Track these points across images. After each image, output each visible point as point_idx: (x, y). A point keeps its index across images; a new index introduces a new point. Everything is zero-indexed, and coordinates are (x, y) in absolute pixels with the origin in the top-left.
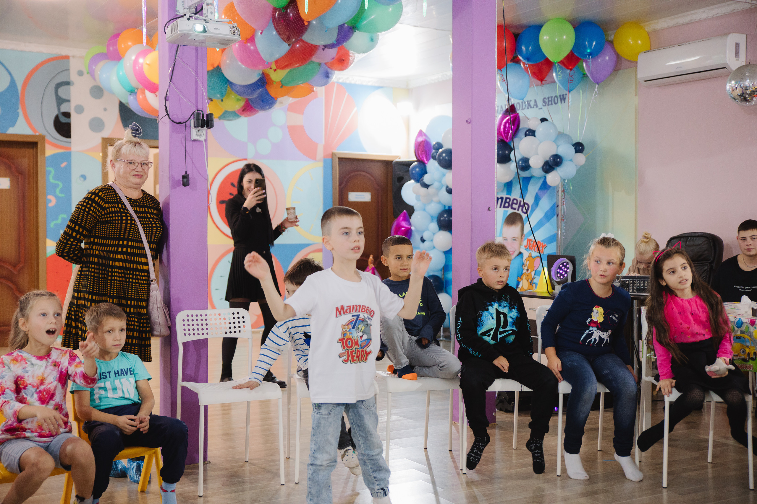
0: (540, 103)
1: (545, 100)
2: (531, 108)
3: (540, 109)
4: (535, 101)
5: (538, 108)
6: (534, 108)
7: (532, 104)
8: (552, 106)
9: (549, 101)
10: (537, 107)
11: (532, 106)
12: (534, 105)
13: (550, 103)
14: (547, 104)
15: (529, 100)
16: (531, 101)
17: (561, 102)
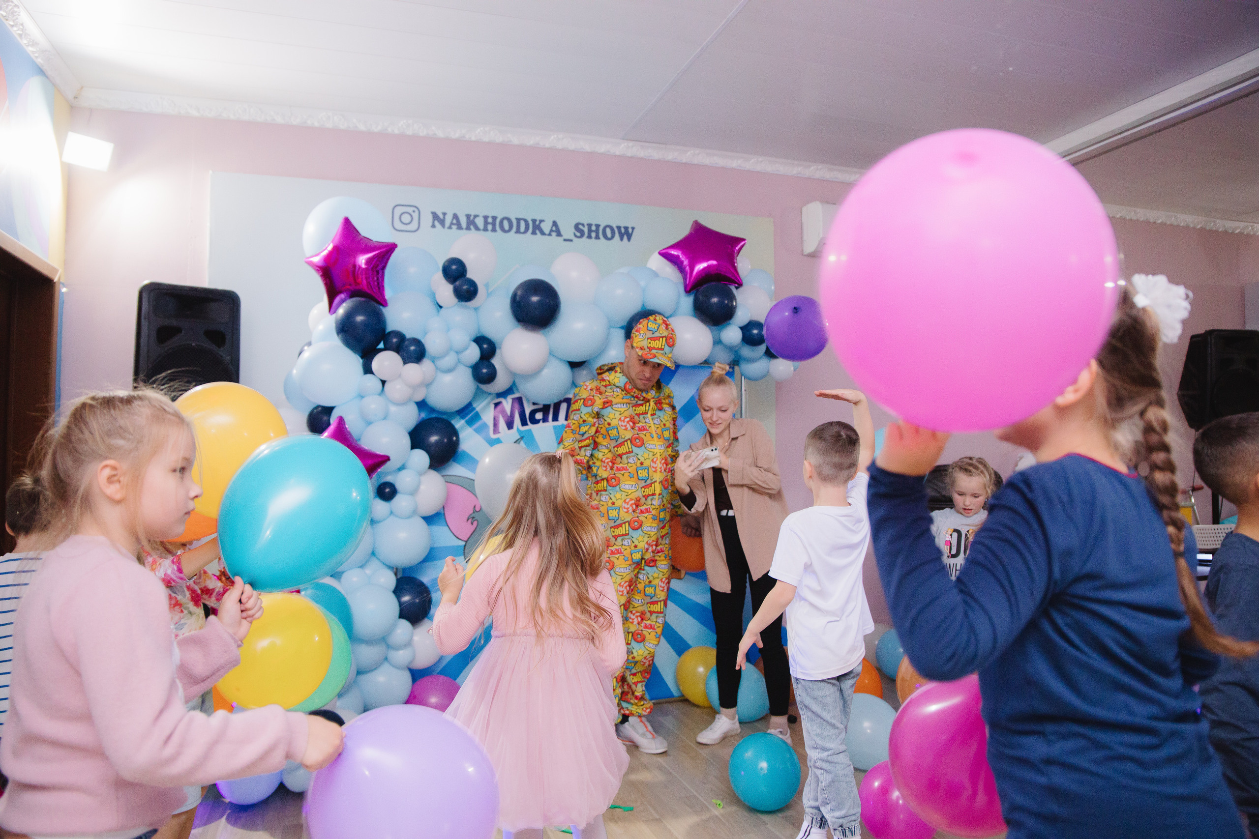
0: (568, 231)
1: (580, 227)
2: (543, 233)
3: (565, 240)
4: (555, 224)
5: (560, 239)
6: (550, 235)
7: (546, 227)
8: (597, 241)
9: (590, 231)
10: (559, 234)
11: (547, 231)
12: (551, 231)
13: (593, 235)
14: (586, 234)
15: (538, 218)
16: (541, 221)
17: (622, 239)
